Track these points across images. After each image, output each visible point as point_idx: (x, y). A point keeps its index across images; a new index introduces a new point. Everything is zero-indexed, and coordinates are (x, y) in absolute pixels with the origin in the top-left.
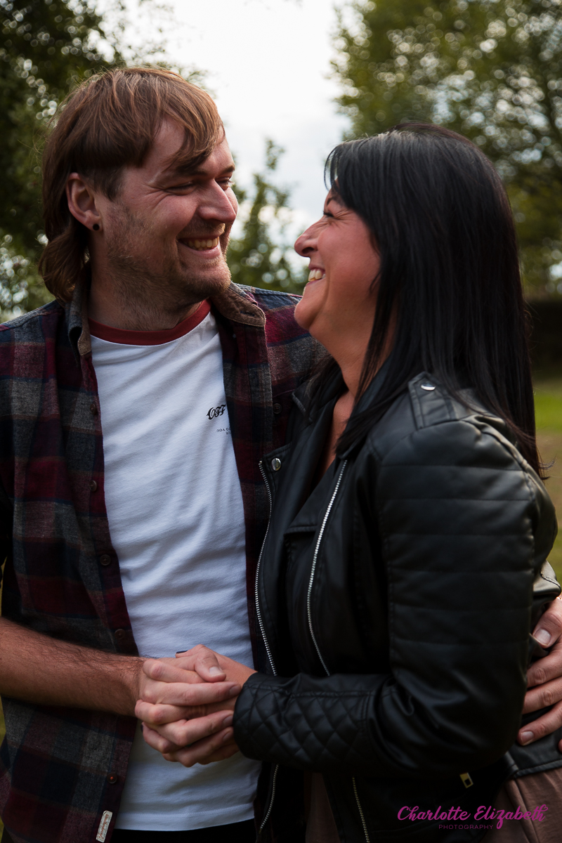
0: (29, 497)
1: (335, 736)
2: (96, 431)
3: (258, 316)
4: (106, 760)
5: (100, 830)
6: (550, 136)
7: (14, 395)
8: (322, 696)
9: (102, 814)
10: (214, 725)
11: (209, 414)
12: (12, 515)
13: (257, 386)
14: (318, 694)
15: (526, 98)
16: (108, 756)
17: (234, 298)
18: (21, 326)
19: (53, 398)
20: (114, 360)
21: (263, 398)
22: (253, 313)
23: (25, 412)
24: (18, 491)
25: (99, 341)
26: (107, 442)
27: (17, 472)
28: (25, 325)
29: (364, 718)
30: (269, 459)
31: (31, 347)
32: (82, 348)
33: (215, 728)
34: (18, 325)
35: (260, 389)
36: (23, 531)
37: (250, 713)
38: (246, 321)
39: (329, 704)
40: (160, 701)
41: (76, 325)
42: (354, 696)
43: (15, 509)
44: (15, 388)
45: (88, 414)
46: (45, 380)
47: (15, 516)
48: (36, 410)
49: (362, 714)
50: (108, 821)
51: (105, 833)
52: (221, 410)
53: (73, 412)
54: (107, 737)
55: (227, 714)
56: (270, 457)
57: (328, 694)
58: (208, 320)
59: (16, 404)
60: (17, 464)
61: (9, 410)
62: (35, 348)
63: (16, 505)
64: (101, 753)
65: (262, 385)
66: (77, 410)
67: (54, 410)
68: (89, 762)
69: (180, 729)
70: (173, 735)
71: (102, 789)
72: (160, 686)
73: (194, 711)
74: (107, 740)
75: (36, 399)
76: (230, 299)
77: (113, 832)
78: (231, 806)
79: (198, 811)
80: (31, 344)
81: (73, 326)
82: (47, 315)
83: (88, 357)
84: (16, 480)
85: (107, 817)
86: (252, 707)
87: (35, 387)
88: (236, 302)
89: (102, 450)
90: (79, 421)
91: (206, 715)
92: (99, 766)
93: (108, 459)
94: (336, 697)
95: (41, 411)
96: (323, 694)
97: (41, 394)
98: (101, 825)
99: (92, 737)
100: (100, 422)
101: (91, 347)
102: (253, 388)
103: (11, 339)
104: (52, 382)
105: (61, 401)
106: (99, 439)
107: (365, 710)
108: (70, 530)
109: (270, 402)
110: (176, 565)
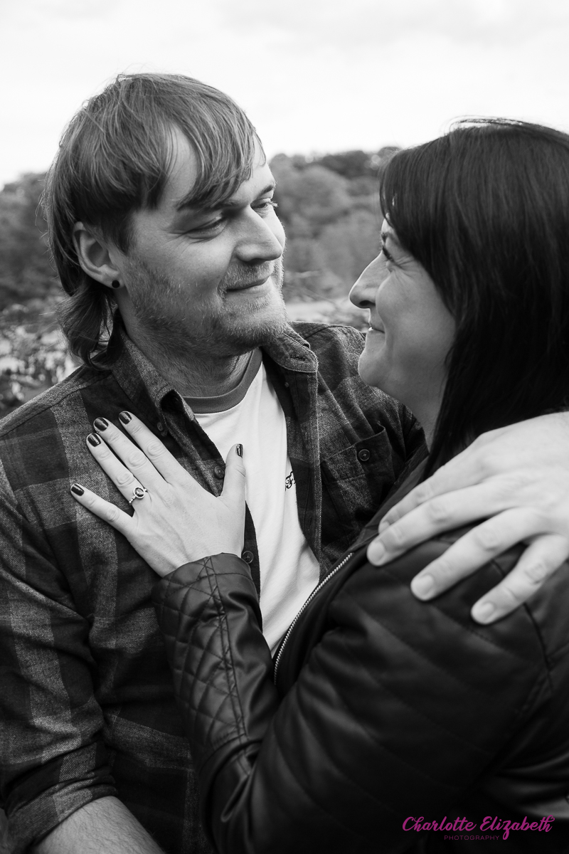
3: (310, 361)
17: (283, 342)
18: (59, 404)
22: (304, 357)
28: (64, 401)
34: (54, 402)
38: (296, 367)
76: (278, 342)
88: (285, 345)
109: (317, 461)
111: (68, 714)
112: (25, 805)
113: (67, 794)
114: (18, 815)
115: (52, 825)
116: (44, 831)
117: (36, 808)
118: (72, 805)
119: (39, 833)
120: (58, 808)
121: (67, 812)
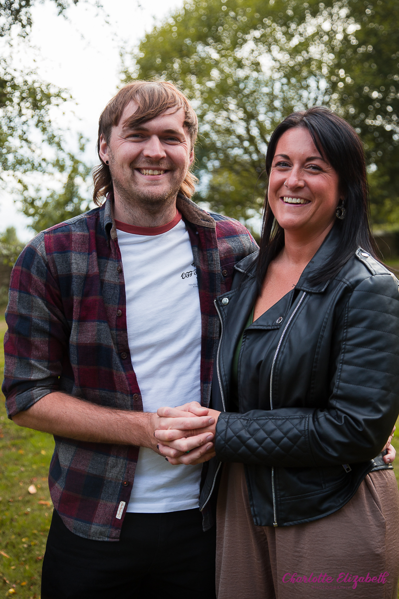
0: (82, 319)
1: (285, 439)
2: (120, 282)
3: (212, 222)
4: (121, 473)
5: (118, 512)
6: (248, 140)
7: (73, 261)
8: (274, 419)
9: (119, 503)
10: (202, 440)
11: (182, 276)
12: (71, 329)
13: (212, 261)
14: (271, 417)
15: (233, 117)
16: (123, 471)
17: (196, 212)
18: (75, 223)
19: (95, 263)
20: (128, 242)
21: (215, 268)
22: (208, 220)
23: (79, 271)
24: (75, 316)
25: (119, 232)
26: (127, 288)
27: (75, 305)
28: (77, 223)
29: (306, 428)
30: (221, 299)
31: (81, 235)
32: (112, 235)
33: (202, 442)
34: (73, 223)
35: (214, 263)
36: (77, 339)
37: (226, 432)
38: (204, 225)
39: (279, 422)
40: (170, 428)
41: (109, 222)
42: (297, 418)
43: (73, 327)
44: (73, 257)
45: (115, 273)
46: (90, 253)
47: (72, 331)
48: (85, 270)
49: (305, 427)
50: (123, 507)
51: (121, 513)
52: (190, 274)
53: (106, 271)
54: (122, 460)
55: (208, 434)
56: (222, 297)
57: (278, 417)
58: (181, 224)
59: (74, 266)
60: (75, 301)
61: (70, 270)
62: (84, 236)
63: (74, 324)
64: (118, 469)
65: (215, 260)
66: (108, 270)
67: (96, 270)
68: (111, 474)
69: (184, 443)
70: (179, 446)
71: (119, 489)
72: (170, 420)
73: (189, 433)
74: (121, 462)
75: (85, 264)
76: (194, 213)
77: (126, 514)
78: (188, 499)
79: (171, 502)
80: (81, 233)
81: (107, 222)
82: (89, 218)
83: (116, 240)
84: (74, 309)
85: (122, 504)
86: (227, 428)
87: (84, 258)
88: (198, 214)
89: (125, 292)
90: (109, 276)
91: (196, 435)
92: (117, 476)
93: (128, 297)
94: (284, 419)
95: (88, 271)
96: (274, 417)
97: (88, 261)
98: (119, 509)
99: (111, 460)
100: (123, 276)
101: (116, 235)
102: (209, 262)
103: (70, 230)
104: (95, 254)
105: (99, 265)
106: (122, 287)
107: (307, 425)
108: (106, 337)
109: (219, 270)
110: (163, 360)
111: (46, 364)
112: (20, 394)
113: (39, 390)
114: (17, 397)
115: (32, 403)
116: (29, 405)
117: (25, 395)
118: (41, 395)
119: (26, 406)
120: (35, 396)
121: (39, 398)
